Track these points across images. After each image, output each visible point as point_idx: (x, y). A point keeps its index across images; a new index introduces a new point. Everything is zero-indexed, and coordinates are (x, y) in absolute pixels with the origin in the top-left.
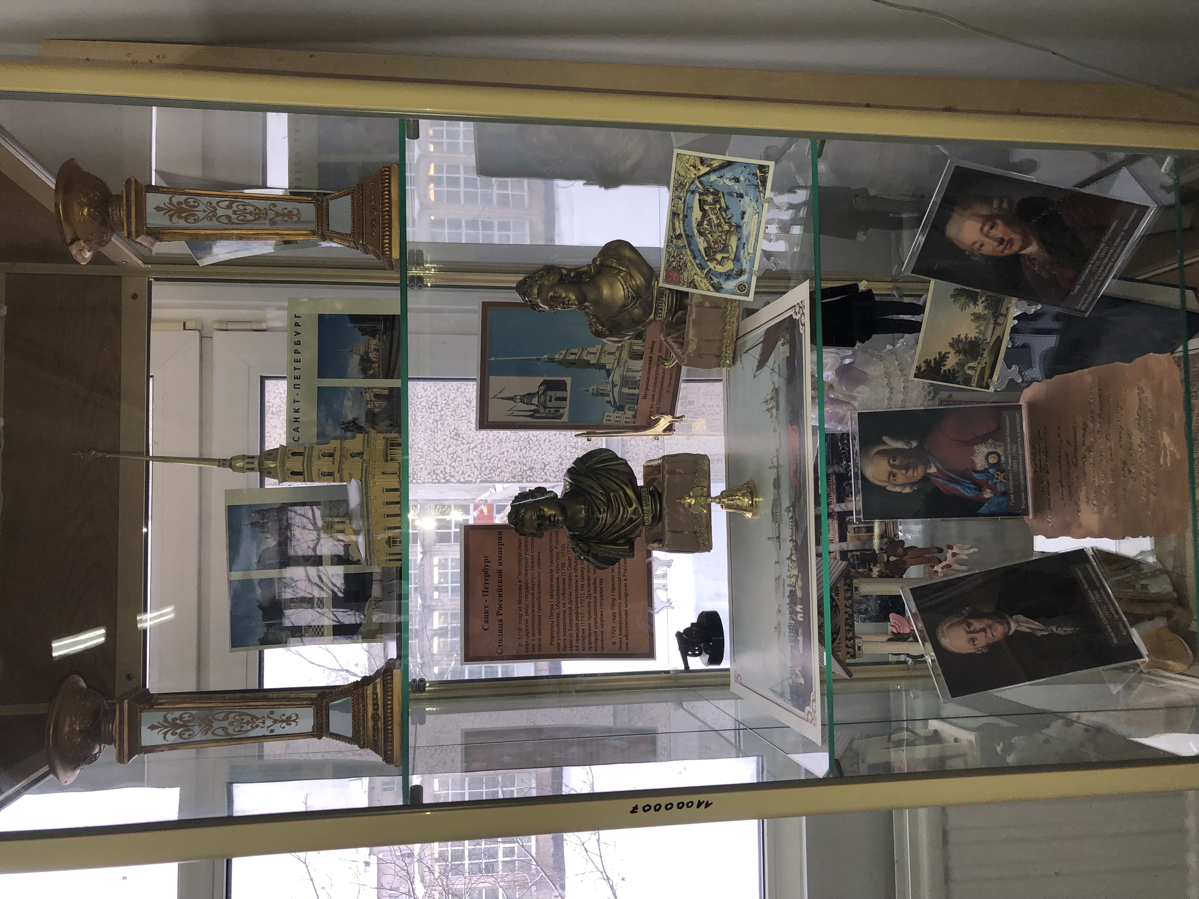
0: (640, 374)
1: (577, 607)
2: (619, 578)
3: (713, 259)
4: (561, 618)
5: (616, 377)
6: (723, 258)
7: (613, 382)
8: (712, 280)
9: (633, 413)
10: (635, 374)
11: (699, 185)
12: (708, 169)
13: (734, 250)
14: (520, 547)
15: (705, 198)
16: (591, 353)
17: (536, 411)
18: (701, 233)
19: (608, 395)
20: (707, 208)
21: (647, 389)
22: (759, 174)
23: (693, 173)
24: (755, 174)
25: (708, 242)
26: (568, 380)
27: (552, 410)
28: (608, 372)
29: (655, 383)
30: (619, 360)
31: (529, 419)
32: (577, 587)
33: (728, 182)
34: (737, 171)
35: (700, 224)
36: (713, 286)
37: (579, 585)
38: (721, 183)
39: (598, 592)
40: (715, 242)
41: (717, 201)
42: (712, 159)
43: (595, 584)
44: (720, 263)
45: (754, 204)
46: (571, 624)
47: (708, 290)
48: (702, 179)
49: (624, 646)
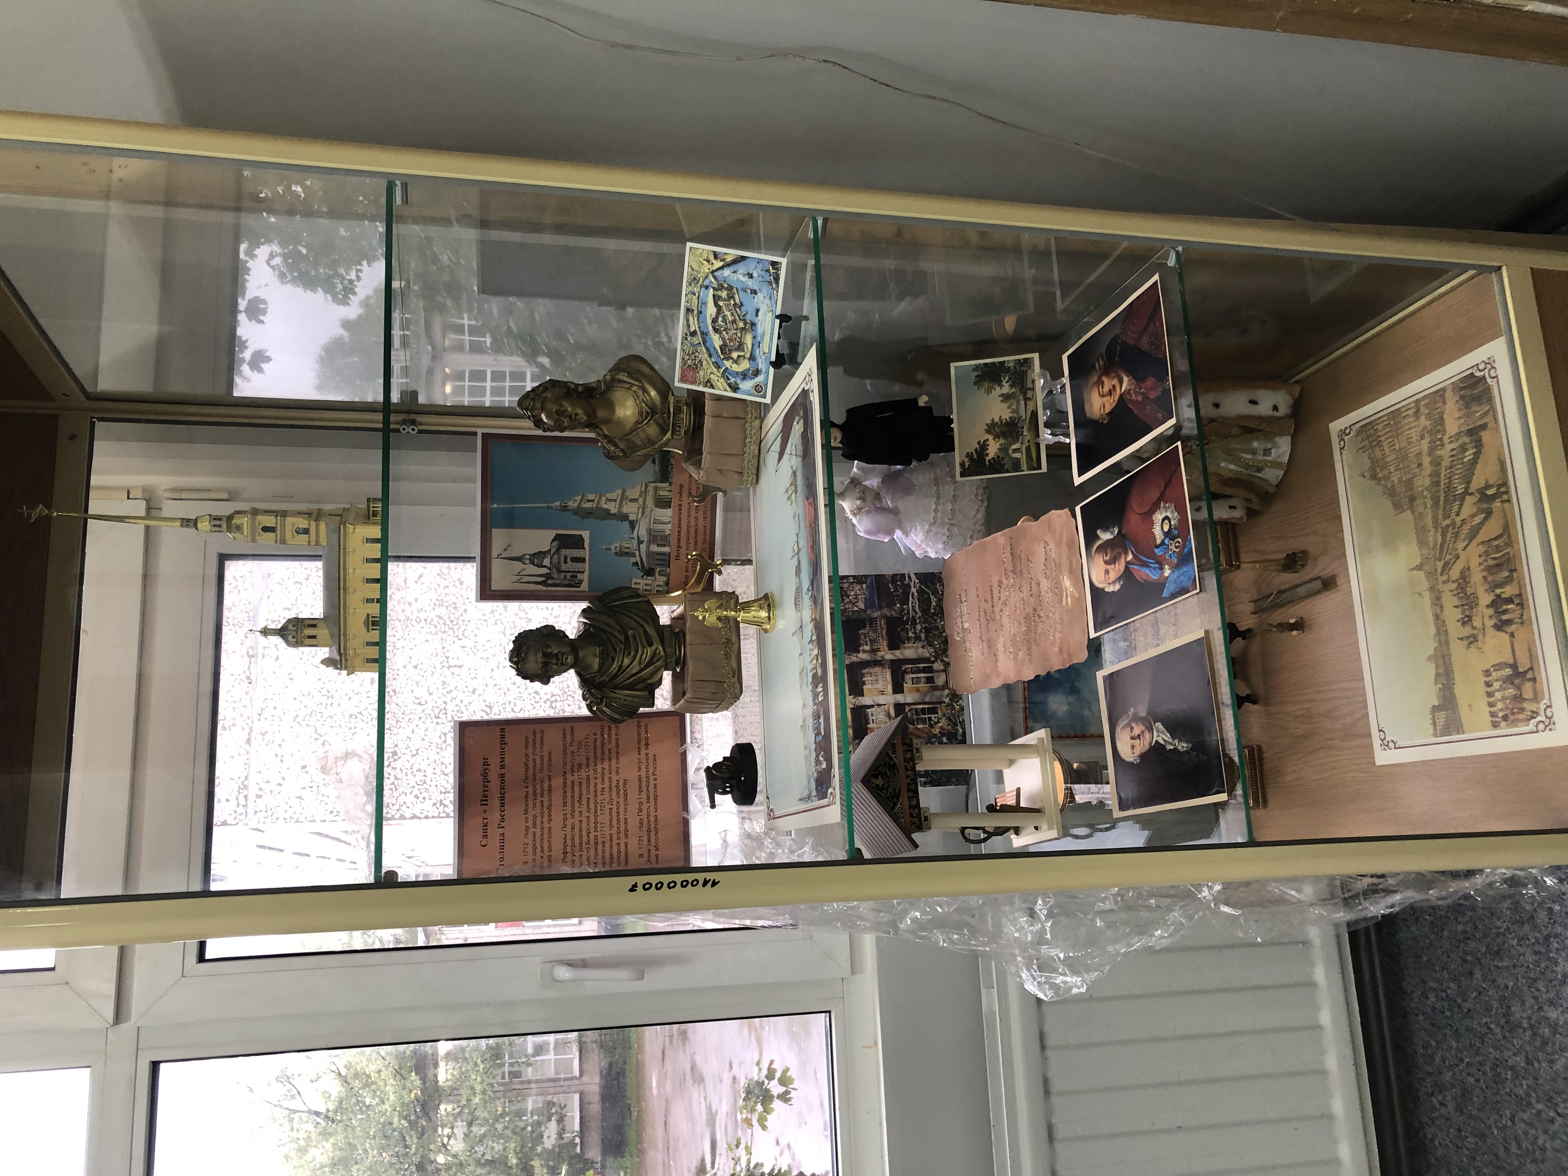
0: (669, 526)
1: (596, 816)
2: (648, 777)
3: (728, 358)
4: (577, 830)
5: (642, 530)
6: (739, 357)
7: (638, 537)
8: (729, 379)
9: (665, 579)
10: (661, 527)
11: (713, 280)
12: (722, 264)
13: (750, 348)
14: (527, 747)
15: (719, 293)
16: (610, 500)
17: (548, 576)
18: (716, 331)
19: (634, 555)
20: (721, 303)
21: (679, 547)
22: (772, 271)
23: (706, 268)
24: (768, 271)
25: (723, 339)
26: (586, 534)
27: (568, 575)
28: (633, 525)
29: (688, 539)
30: (644, 508)
31: (540, 587)
32: (596, 791)
33: (742, 278)
34: (751, 267)
35: (714, 321)
36: (730, 385)
37: (599, 788)
38: (735, 278)
39: (622, 795)
40: (731, 340)
41: (731, 297)
42: (726, 254)
43: (617, 787)
44: (736, 362)
45: (767, 301)
46: (588, 836)
47: (725, 390)
48: (716, 274)
49: (653, 859)
